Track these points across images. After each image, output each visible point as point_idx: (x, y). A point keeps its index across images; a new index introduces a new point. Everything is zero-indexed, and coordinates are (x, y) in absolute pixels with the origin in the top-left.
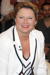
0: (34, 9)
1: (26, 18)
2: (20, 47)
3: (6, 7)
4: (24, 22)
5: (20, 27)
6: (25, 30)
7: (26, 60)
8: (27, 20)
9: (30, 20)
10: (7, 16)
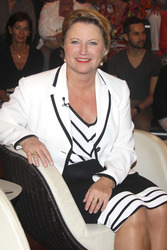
0: (101, 23)
1: (84, 42)
2: (64, 99)
3: (51, 20)
4: (81, 51)
5: (73, 60)
6: (83, 68)
7: (89, 125)
8: (86, 48)
9: (93, 46)
10: (52, 39)
